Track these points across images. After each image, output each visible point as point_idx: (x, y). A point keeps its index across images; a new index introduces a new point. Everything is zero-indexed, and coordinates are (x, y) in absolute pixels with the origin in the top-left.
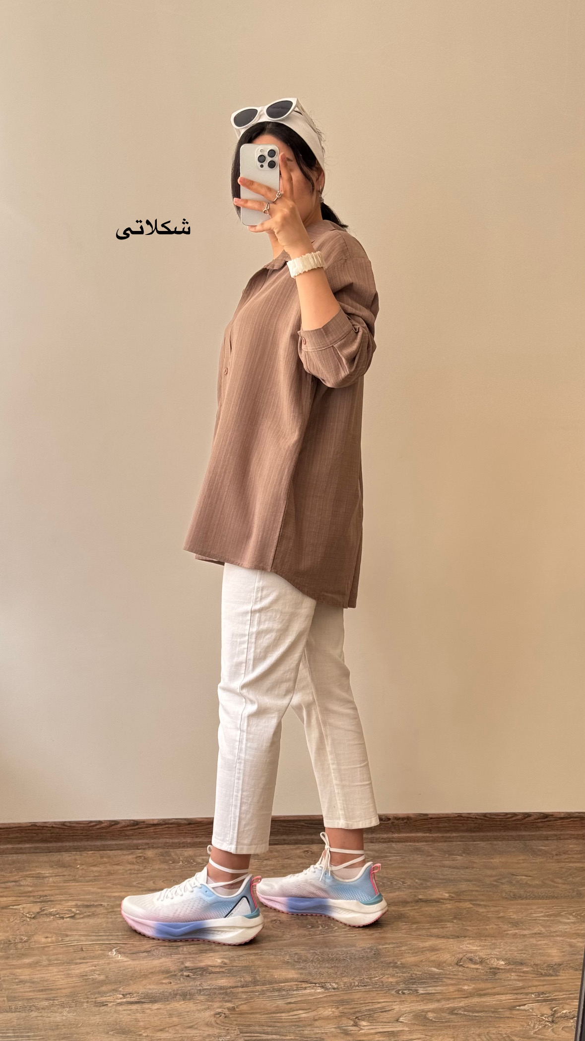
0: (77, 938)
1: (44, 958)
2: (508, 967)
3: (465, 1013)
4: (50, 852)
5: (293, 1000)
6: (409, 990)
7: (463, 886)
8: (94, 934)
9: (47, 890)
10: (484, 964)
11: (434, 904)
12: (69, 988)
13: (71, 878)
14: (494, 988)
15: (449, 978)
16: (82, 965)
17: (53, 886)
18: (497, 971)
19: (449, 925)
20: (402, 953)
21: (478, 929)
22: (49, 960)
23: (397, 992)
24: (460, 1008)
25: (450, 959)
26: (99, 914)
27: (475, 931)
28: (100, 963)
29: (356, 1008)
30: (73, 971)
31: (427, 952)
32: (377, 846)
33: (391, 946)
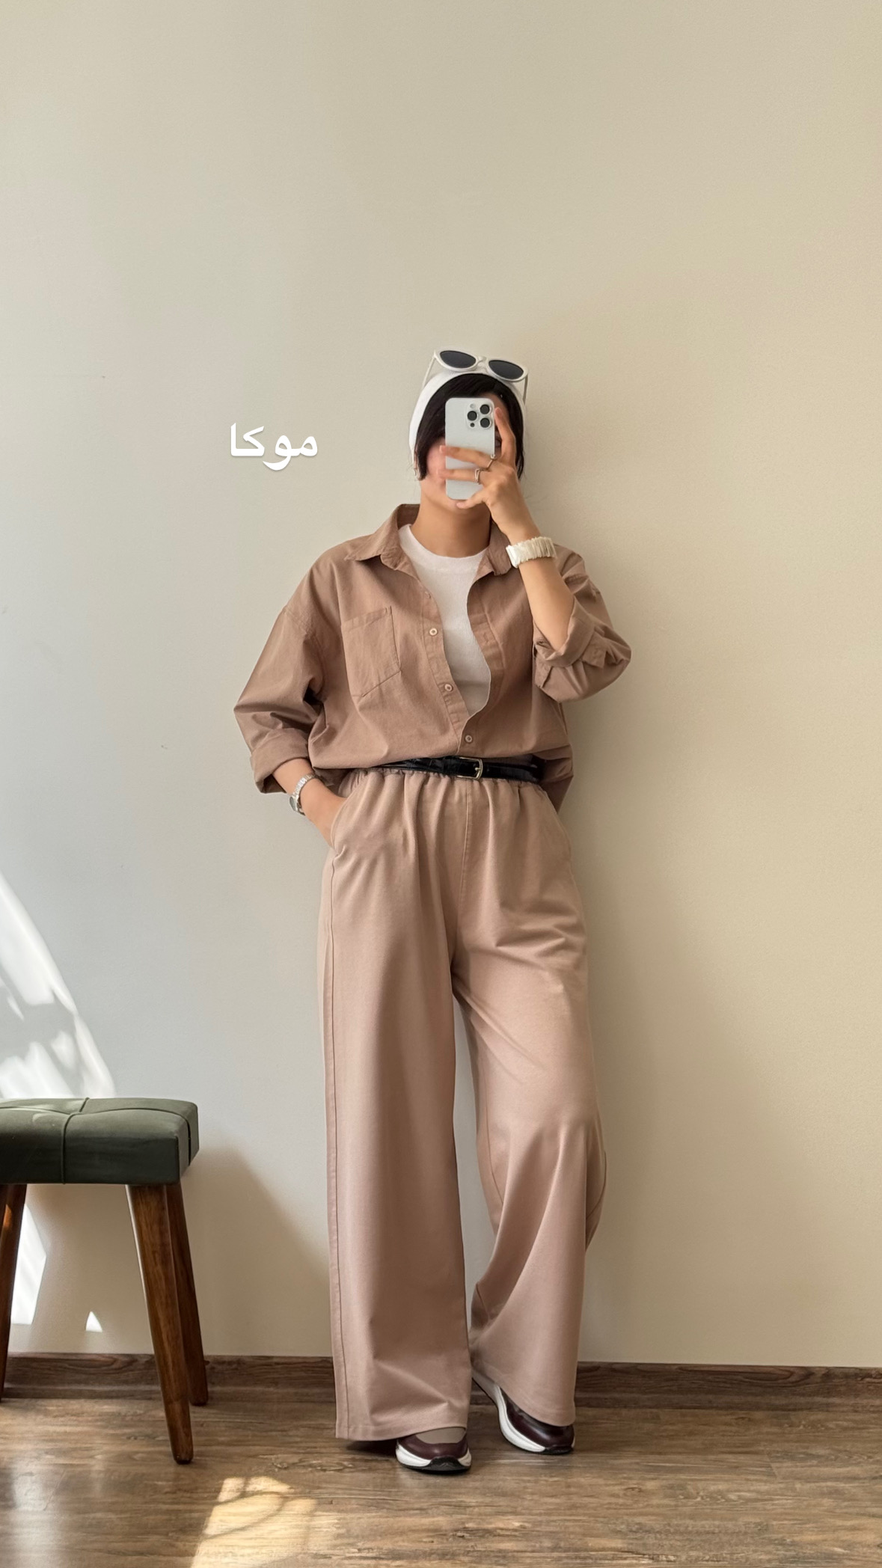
32: (858, 1417)
33: (792, 1522)
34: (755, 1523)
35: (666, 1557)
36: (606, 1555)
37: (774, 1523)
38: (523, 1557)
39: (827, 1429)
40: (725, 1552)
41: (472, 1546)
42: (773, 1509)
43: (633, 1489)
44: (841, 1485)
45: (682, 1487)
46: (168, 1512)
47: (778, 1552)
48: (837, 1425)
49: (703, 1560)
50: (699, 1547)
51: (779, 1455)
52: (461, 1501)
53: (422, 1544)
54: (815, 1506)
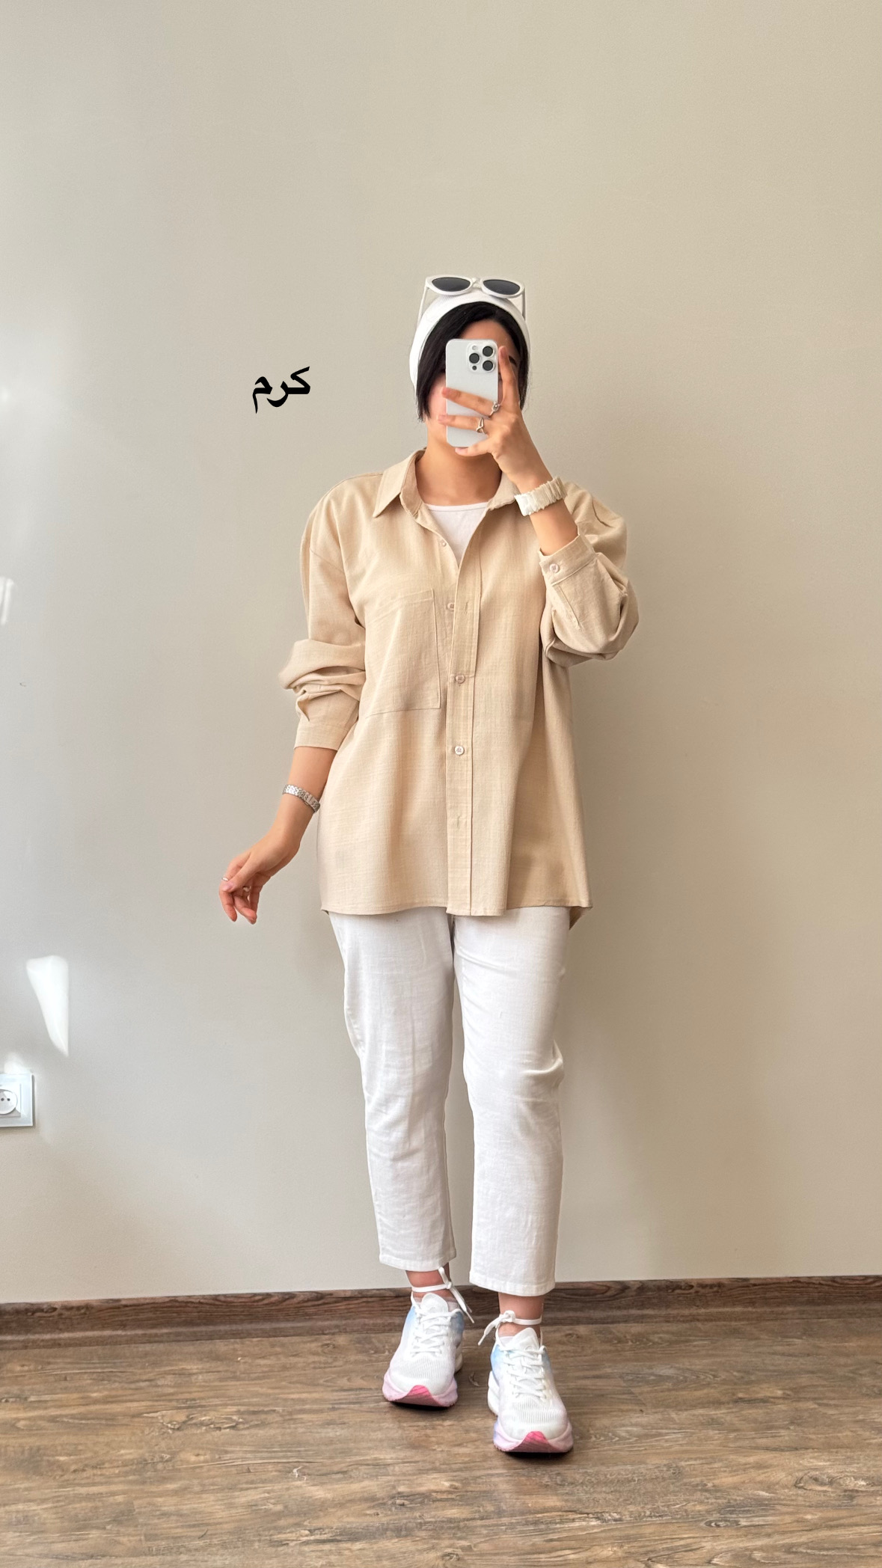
0: (241, 1455)
1: (196, 1482)
2: (872, 1489)
3: (809, 1551)
4: (197, 1340)
5: (555, 1536)
6: (726, 1521)
7: (804, 1380)
8: (265, 1450)
9: (195, 1392)
10: (834, 1485)
11: (762, 1404)
12: (233, 1521)
13: (229, 1374)
14: (852, 1517)
15: (784, 1505)
16: (249, 1492)
17: (204, 1386)
18: (855, 1494)
19: (783, 1432)
20: (715, 1472)
21: (826, 1437)
22: (203, 1485)
23: (709, 1524)
24: (801, 1545)
25: (785, 1479)
26: (272, 1423)
27: (822, 1440)
28: (275, 1488)
29: (648, 1546)
30: (237, 1500)
31: (752, 1470)
32: (674, 1327)
33: (698, 1462)
34: (665, 1465)
35: (610, 1515)
36: (552, 1517)
37: (683, 1463)
38: (476, 1527)
39: (654, 1343)
40: (659, 1504)
41: (420, 1516)
42: (671, 1447)
44: (713, 1412)
46: (89, 1497)
47: (710, 1501)
48: (660, 1338)
49: (645, 1516)
50: (631, 1500)
51: (631, 1378)
52: (376, 1459)
53: (370, 1518)
54: (706, 1440)
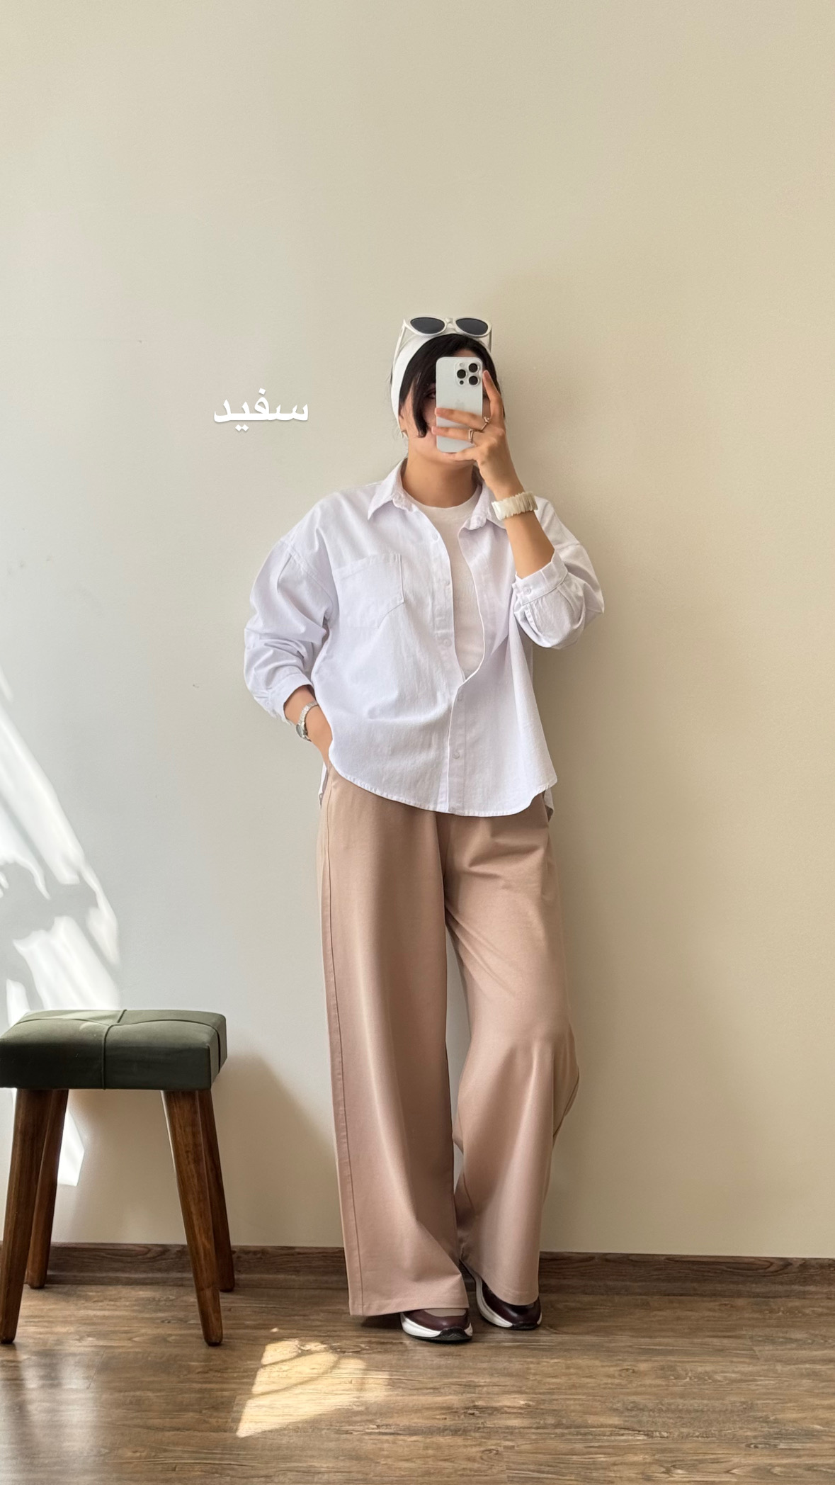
32: (831, 1303)
33: (775, 1401)
37: (759, 1402)
39: (805, 1315)
40: (714, 1429)
41: (482, 1423)
42: (757, 1389)
43: (627, 1370)
44: (818, 1367)
45: (672, 1368)
46: (201, 1390)
47: (763, 1429)
48: (813, 1311)
49: (692, 1436)
50: (689, 1424)
51: (760, 1339)
52: (471, 1381)
53: (436, 1421)
54: (795, 1386)
